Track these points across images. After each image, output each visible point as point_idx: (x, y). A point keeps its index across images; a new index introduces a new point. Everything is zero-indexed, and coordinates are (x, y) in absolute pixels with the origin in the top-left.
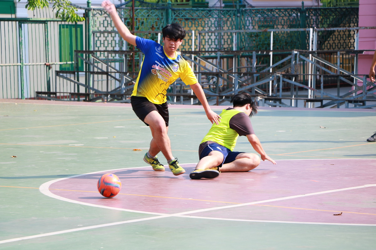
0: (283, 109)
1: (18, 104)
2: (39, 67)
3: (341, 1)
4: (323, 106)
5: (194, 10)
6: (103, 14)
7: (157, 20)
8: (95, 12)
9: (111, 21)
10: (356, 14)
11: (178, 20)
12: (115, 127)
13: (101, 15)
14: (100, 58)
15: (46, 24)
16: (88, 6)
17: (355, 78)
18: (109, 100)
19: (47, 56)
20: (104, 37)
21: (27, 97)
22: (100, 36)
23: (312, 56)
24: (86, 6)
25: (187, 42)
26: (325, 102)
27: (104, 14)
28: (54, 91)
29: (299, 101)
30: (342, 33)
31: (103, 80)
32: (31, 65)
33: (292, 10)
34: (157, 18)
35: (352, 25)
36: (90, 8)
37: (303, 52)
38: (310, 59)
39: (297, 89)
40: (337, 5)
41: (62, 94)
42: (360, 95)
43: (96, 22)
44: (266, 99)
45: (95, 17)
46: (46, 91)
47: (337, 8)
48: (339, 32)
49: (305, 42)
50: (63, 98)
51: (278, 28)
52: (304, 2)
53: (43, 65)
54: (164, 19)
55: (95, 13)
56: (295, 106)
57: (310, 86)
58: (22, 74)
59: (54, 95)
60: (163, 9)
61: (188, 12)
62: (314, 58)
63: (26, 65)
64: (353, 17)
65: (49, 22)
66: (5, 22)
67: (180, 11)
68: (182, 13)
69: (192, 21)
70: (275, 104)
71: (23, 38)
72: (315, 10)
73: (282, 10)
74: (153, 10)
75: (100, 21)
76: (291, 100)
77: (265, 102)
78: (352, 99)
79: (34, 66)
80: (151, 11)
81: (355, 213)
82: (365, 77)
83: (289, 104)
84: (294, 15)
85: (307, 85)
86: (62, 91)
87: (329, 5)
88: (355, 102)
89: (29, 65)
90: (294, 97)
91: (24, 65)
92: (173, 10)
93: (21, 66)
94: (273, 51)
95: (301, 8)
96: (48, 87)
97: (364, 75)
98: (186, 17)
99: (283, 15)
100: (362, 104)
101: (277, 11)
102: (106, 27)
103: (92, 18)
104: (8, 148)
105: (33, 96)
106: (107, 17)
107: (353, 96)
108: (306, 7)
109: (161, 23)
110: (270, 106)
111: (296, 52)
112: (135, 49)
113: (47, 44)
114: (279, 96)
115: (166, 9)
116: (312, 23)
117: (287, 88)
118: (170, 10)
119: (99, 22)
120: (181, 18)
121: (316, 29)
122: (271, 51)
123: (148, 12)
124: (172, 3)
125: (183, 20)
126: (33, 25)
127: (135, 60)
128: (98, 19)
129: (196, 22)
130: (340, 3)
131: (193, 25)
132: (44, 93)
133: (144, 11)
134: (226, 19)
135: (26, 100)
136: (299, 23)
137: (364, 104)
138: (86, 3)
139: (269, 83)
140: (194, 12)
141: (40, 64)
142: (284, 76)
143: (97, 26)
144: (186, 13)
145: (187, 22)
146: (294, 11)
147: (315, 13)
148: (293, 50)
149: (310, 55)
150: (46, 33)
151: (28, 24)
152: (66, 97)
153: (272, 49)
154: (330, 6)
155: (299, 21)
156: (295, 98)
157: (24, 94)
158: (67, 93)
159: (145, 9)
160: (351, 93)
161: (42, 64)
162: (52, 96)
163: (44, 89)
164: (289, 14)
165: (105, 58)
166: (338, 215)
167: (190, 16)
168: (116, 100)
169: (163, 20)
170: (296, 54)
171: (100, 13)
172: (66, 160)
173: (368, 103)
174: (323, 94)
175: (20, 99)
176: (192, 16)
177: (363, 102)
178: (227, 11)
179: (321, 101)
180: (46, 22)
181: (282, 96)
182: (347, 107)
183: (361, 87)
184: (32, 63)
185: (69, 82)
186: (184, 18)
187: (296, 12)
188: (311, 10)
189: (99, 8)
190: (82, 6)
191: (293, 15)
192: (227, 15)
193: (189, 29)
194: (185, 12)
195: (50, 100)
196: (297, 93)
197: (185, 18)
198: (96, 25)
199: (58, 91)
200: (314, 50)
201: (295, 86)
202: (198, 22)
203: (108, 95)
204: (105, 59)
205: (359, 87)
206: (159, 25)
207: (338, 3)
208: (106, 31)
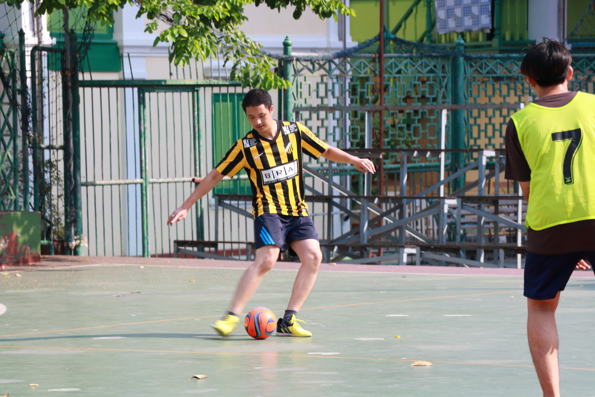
1: (145, 267)
2: (180, 185)
5: (514, 58)
6: (316, 69)
7: (433, 80)
8: (299, 66)
9: (333, 84)
11: (479, 81)
12: (386, 316)
13: (312, 71)
14: (309, 166)
15: (196, 93)
16: (286, 51)
18: (331, 258)
19: (198, 163)
20: (318, 119)
21: (154, 253)
22: (310, 118)
24: (281, 53)
25: (497, 130)
27: (319, 69)
28: (213, 239)
31: (316, 215)
32: (163, 182)
34: (433, 77)
36: (290, 57)
41: (228, 247)
43: (301, 88)
45: (300, 75)
46: (195, 239)
50: (231, 255)
53: (188, 181)
54: (448, 79)
55: (300, 68)
58: (145, 203)
59: (213, 249)
60: (445, 57)
61: (500, 64)
63: (153, 183)
65: (201, 90)
66: (110, 89)
67: (484, 61)
68: (488, 66)
69: (509, 82)
71: (147, 125)
74: (424, 60)
75: (310, 85)
79: (169, 184)
80: (420, 62)
86: (227, 239)
89: (160, 183)
91: (150, 183)
92: (468, 59)
93: (142, 184)
96: (200, 230)
98: (496, 73)
102: (322, 98)
103: (293, 77)
104: (180, 361)
105: (166, 251)
106: (325, 75)
109: (441, 87)
112: (384, 145)
113: (197, 135)
115: (451, 57)
118: (461, 59)
119: (308, 86)
120: (484, 77)
123: (414, 64)
124: (466, 44)
125: (489, 81)
126: (169, 95)
127: (385, 170)
128: (305, 80)
129: (519, 86)
131: (512, 92)
132: (192, 244)
133: (405, 62)
134: (586, 76)
135: (153, 259)
138: (282, 46)
140: (514, 62)
141: (182, 179)
143: (303, 96)
144: (496, 65)
145: (497, 86)
150: (196, 113)
151: (158, 93)
152: (236, 252)
157: (149, 245)
158: (239, 243)
159: (406, 58)
161: (186, 179)
162: (207, 249)
163: (190, 235)
165: (319, 165)
167: (505, 70)
168: (347, 258)
169: (446, 80)
171: (311, 67)
172: (323, 385)
175: (140, 257)
176: (510, 73)
178: (588, 58)
180: (196, 89)
184: (165, 179)
185: (242, 218)
186: (491, 75)
189: (308, 57)
190: (273, 53)
192: (589, 67)
193: (502, 100)
194: (494, 62)
195: (203, 258)
197: (494, 75)
198: (301, 93)
199: (220, 239)
202: (523, 85)
203: (333, 247)
204: (321, 168)
206: (437, 91)
208: (323, 105)
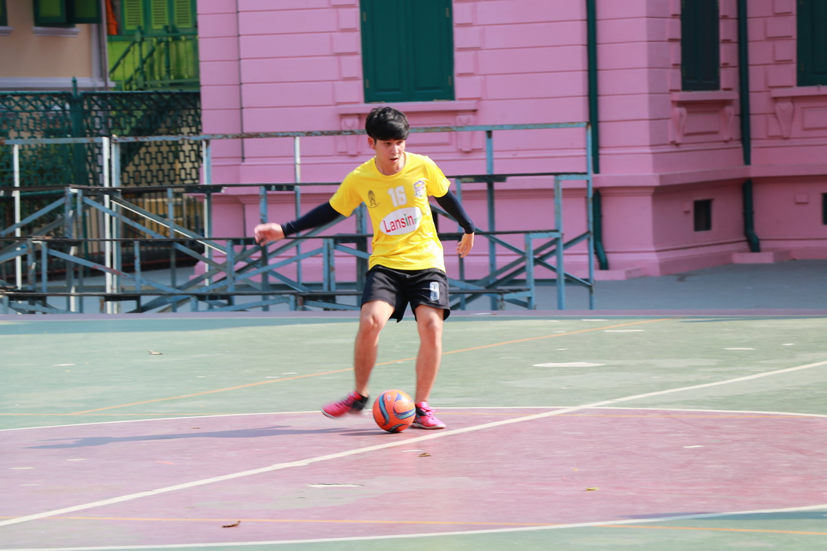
0: (50, 319)
3: (154, 79)
4: (141, 309)
10: (191, 107)
17: (207, 246)
23: (111, 198)
26: (145, 300)
29: (86, 299)
30: (165, 149)
33: (51, 96)
35: (185, 130)
37: (89, 190)
38: (107, 205)
39: (81, 274)
40: (146, 86)
42: (221, 284)
44: (11, 298)
47: (152, 94)
48: (159, 146)
49: (85, 169)
51: (22, 138)
52: (77, 78)
56: (78, 311)
57: (108, 264)
62: (114, 203)
64: (186, 112)
70: (32, 308)
72: (103, 96)
73: (28, 98)
76: (68, 296)
77: (10, 305)
78: (204, 291)
81: (266, 520)
82: (229, 243)
83: (64, 307)
84: (57, 108)
85: (102, 262)
87: (128, 87)
88: (213, 297)
90: (76, 291)
94: (21, 188)
95: (72, 92)
97: (227, 239)
99: (31, 108)
100: (225, 302)
101: (16, 99)
107: (205, 286)
108: (83, 91)
110: (19, 313)
111: (75, 191)
114: (40, 289)
116: (98, 127)
117: (58, 271)
121: (115, 140)
122: (16, 189)
130: (153, 83)
136: (69, 126)
137: (230, 303)
139: (13, 261)
142: (50, 245)
146: (56, 99)
147: (103, 103)
148: (68, 186)
149: (107, 197)
153: (17, 184)
154: (131, 89)
155: (68, 121)
156: (78, 294)
160: (201, 279)
164: (46, 107)
166: (233, 526)
170: (75, 195)
173: (238, 300)
174: (141, 282)
177: (229, 298)
179: (136, 298)
181: (49, 289)
182: (195, 309)
183: (221, 265)
187: (60, 102)
188: (95, 98)
191: (53, 109)
196: (81, 283)
200: (114, 185)
201: (77, 265)
205: (216, 264)
207: (148, 83)
